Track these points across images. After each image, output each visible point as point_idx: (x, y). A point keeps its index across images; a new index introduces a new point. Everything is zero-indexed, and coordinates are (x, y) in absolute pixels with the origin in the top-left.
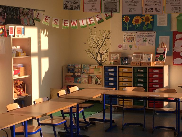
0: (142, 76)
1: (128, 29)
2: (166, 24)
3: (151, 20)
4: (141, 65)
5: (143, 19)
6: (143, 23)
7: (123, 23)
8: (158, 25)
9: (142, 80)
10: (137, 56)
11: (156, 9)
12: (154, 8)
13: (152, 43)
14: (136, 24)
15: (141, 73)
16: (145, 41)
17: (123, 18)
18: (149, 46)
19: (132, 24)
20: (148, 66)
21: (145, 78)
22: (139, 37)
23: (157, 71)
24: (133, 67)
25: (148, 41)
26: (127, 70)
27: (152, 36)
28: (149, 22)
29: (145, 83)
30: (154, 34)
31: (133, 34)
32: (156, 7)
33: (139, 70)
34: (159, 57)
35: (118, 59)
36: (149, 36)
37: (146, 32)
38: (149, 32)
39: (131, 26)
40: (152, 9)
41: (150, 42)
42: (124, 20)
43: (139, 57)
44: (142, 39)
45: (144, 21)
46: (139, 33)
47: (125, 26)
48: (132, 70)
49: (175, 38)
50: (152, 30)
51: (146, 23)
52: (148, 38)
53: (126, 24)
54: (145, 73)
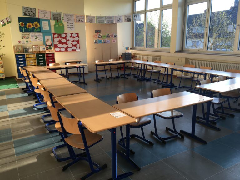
0: (42, 58)
1: (24, 31)
2: (48, 29)
3: (39, 26)
4: (40, 52)
5: (33, 25)
6: (34, 28)
7: (20, 27)
8: (43, 29)
9: (42, 61)
10: (36, 47)
11: (82, 20)
12: (81, 20)
13: (41, 39)
14: (29, 28)
15: (41, 57)
16: (36, 38)
17: (20, 24)
18: (39, 41)
19: (27, 28)
20: (45, 53)
21: (44, 60)
22: (32, 36)
23: (51, 55)
24: (36, 54)
25: (38, 38)
26: (32, 56)
27: (41, 36)
28: (38, 27)
29: (44, 62)
30: (41, 34)
31: (28, 34)
32: (82, 19)
33: (40, 56)
34: (48, 47)
35: (21, 49)
36: (39, 35)
37: (36, 33)
38: (39, 33)
39: (26, 29)
40: (80, 20)
41: (39, 39)
42: (20, 25)
43: (37, 48)
44: (34, 37)
45: (34, 26)
46: (31, 34)
47: (21, 29)
48: (35, 55)
49: (54, 37)
50: (40, 32)
51: (36, 28)
52: (38, 37)
53: (22, 28)
54: (44, 57)
